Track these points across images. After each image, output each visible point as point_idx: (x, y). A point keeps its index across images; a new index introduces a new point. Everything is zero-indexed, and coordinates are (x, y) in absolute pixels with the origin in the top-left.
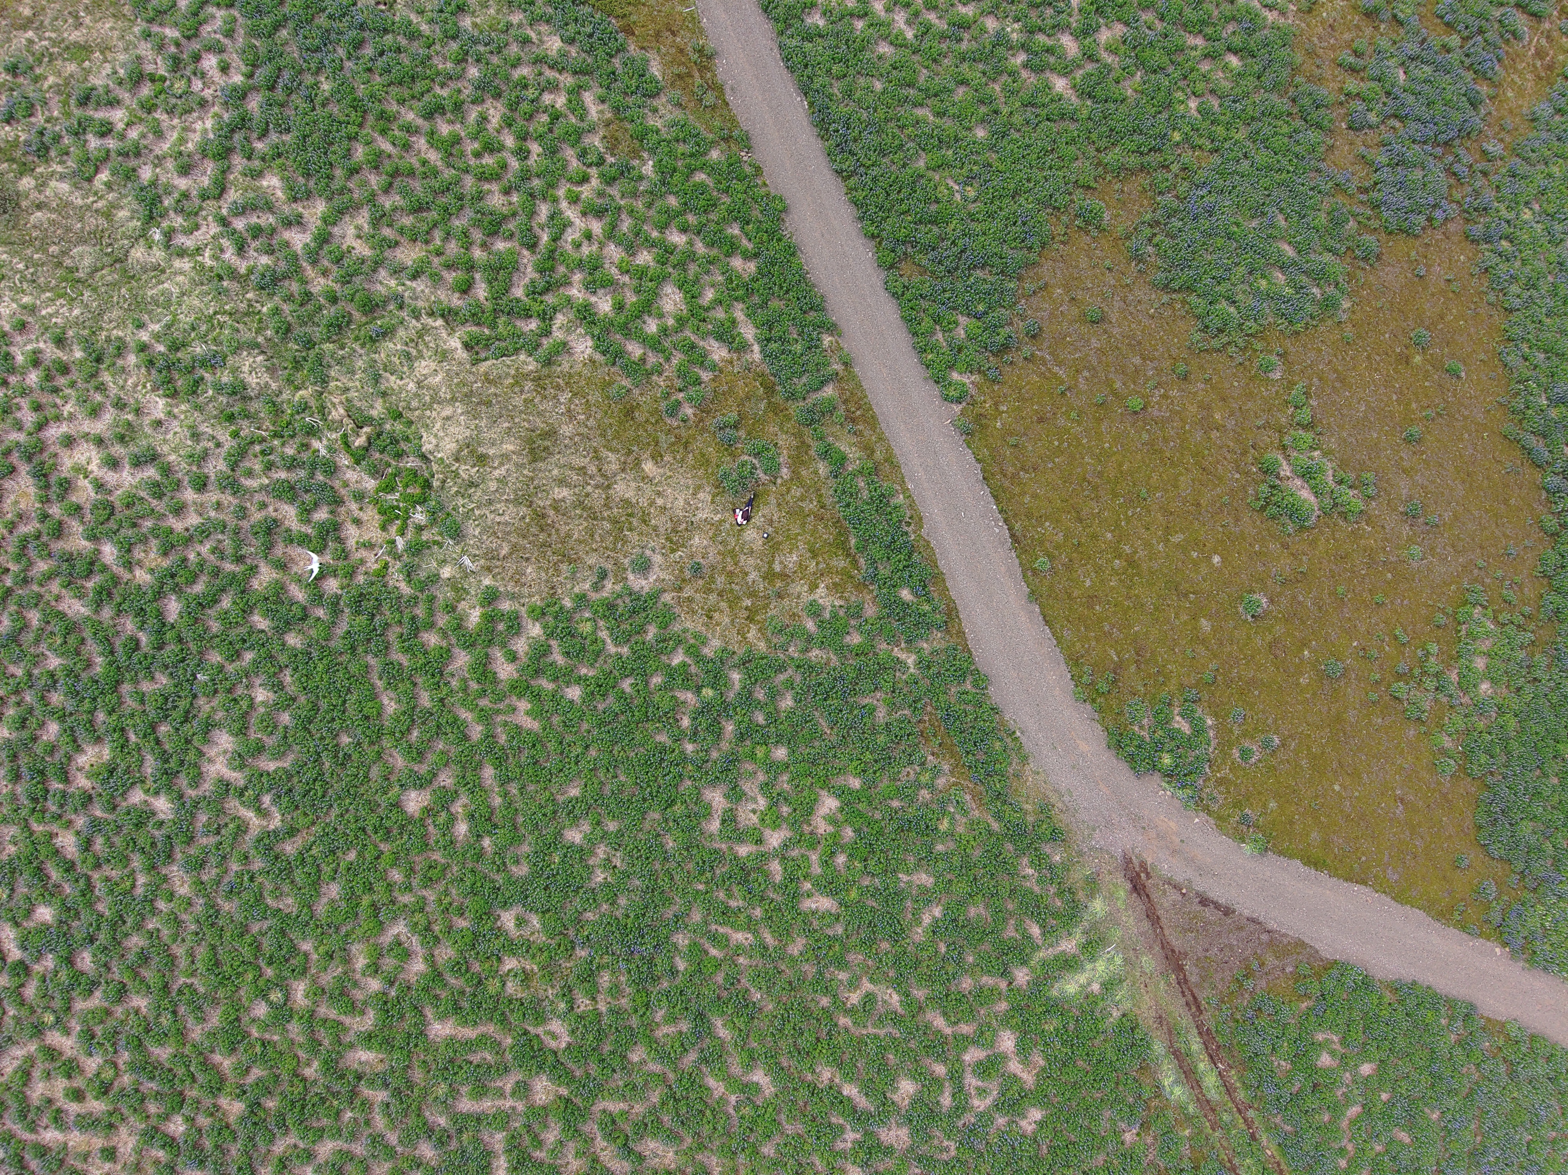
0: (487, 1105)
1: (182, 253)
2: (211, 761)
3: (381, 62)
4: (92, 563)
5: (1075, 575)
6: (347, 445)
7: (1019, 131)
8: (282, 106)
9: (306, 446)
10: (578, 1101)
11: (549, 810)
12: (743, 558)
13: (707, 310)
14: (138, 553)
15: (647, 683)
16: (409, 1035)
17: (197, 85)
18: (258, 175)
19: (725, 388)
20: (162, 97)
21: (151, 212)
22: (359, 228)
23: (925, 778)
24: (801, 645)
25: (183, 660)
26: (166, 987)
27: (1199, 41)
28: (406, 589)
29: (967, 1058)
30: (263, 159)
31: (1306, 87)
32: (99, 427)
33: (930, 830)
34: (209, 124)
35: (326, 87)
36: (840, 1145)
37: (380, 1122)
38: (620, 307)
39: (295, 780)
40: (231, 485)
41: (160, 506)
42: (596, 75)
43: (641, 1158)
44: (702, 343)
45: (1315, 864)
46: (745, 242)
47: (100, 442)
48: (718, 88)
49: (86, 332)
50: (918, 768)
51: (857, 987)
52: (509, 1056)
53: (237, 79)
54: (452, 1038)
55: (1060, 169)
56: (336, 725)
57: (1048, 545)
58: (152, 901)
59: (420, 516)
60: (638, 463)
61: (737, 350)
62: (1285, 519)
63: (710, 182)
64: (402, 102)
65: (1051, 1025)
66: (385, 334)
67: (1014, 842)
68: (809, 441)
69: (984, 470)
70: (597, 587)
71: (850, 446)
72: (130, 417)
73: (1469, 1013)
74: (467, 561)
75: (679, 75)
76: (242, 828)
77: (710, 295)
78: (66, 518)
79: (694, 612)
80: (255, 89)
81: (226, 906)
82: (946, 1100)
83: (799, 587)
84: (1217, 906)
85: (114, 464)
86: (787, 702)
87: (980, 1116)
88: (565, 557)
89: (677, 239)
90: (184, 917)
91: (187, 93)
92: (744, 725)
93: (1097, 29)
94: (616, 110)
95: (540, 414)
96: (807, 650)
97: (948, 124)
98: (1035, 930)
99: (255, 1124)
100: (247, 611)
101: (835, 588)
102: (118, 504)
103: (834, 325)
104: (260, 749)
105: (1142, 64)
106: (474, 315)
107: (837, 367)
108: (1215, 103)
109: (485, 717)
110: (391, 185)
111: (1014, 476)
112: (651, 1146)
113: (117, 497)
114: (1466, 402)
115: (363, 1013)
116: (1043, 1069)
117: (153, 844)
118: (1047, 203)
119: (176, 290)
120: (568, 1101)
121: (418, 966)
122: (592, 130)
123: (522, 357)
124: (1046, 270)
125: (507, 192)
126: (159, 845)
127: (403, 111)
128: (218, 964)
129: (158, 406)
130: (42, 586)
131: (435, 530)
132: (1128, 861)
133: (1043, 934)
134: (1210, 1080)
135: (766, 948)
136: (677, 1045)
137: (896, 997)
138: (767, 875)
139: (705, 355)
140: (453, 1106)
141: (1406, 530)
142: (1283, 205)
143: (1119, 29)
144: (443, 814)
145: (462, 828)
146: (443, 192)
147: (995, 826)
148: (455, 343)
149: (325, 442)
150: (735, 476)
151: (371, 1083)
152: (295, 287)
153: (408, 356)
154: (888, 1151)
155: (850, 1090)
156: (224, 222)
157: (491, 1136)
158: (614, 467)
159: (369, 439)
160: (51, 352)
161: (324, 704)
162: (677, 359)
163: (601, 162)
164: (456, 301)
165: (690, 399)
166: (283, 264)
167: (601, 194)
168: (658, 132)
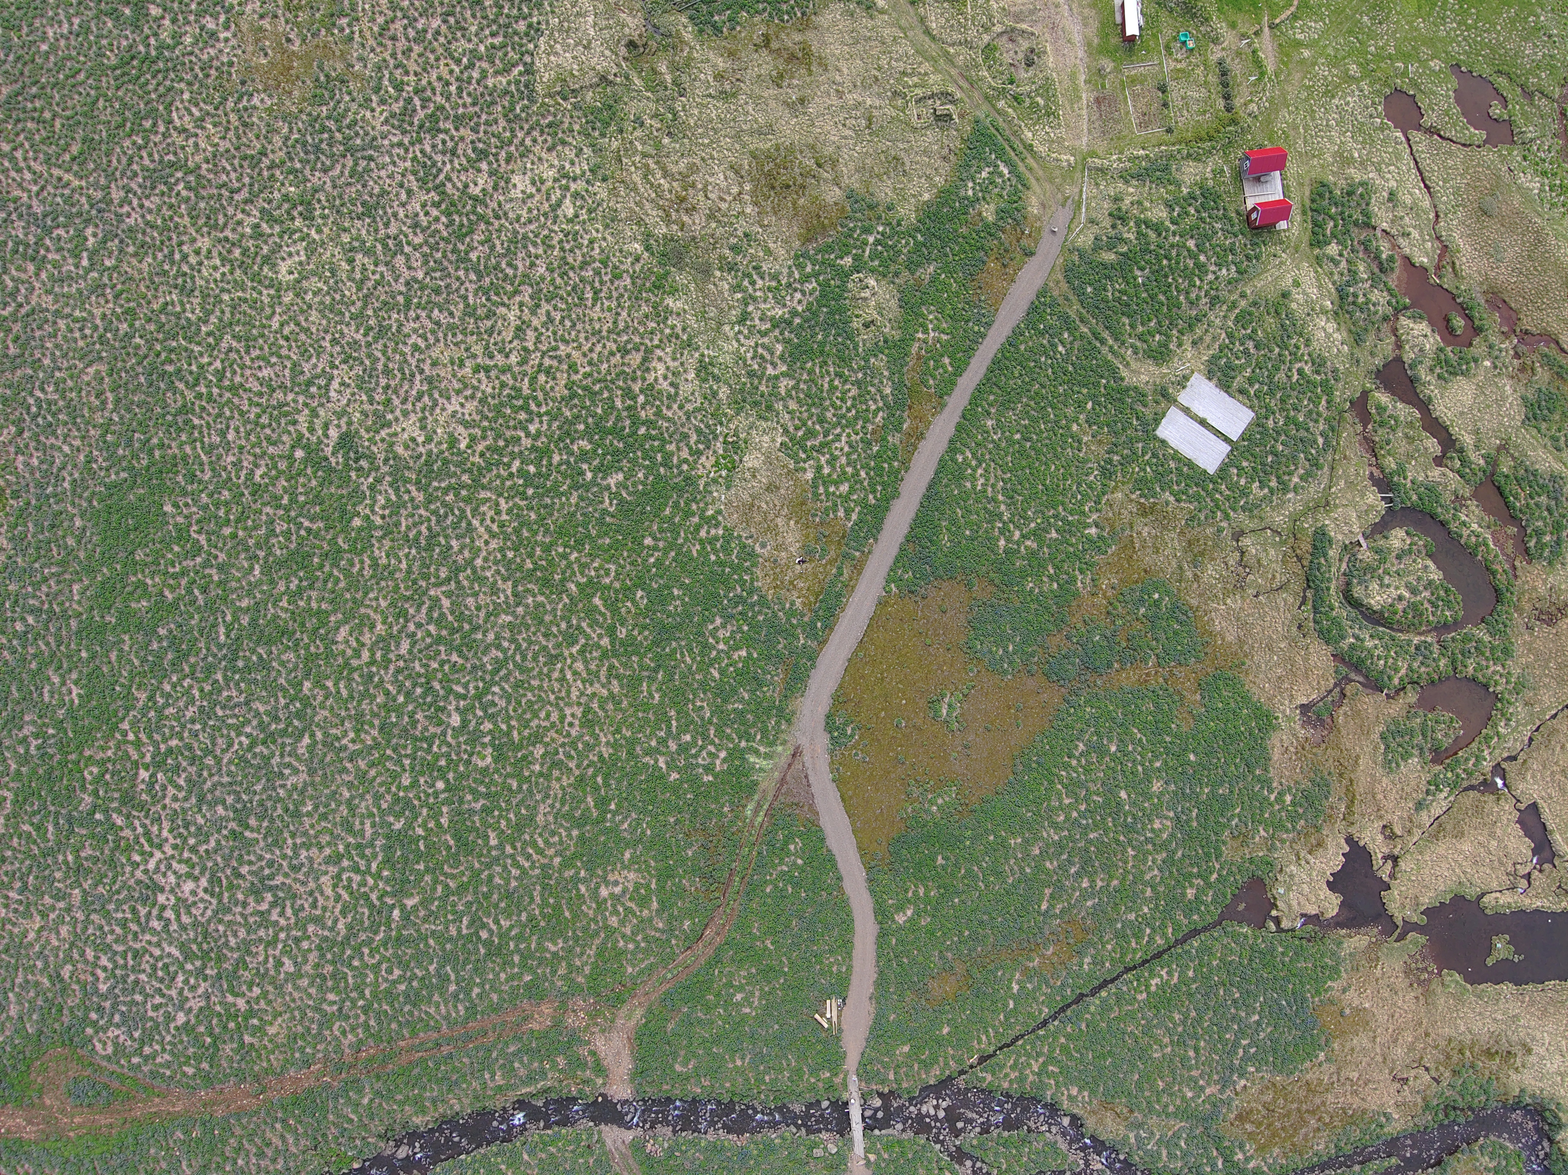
0: (588, 630)
1: (738, 341)
2: (612, 478)
4: (634, 397)
5: (865, 666)
6: (726, 436)
7: (978, 542)
8: (803, 329)
9: (716, 426)
10: (610, 653)
11: (677, 578)
12: (790, 570)
13: (850, 500)
14: (648, 407)
15: (732, 575)
16: (588, 594)
17: (788, 298)
18: (778, 341)
19: (833, 524)
20: (776, 291)
21: (741, 320)
22: (788, 384)
23: (773, 673)
24: (780, 608)
25: (631, 446)
26: (543, 519)
28: (701, 487)
29: (709, 747)
30: (784, 339)
32: (671, 364)
33: (760, 685)
34: (780, 313)
36: (657, 732)
37: (560, 606)
38: (829, 475)
39: (627, 504)
40: (688, 415)
41: (666, 402)
42: (889, 410)
43: (610, 682)
44: (839, 506)
45: (843, 800)
46: (879, 493)
47: (667, 368)
48: (916, 448)
50: (774, 669)
51: (702, 702)
52: (606, 624)
53: (800, 308)
55: (977, 563)
57: (868, 652)
59: (724, 473)
60: (790, 518)
61: (846, 518)
62: (932, 711)
63: (887, 469)
64: (834, 363)
65: (737, 762)
66: (765, 418)
67: (777, 711)
68: (838, 560)
69: (873, 616)
70: (747, 538)
71: (847, 573)
72: (681, 370)
74: (723, 497)
75: (910, 433)
76: (602, 502)
77: (855, 497)
78: (639, 378)
79: (763, 570)
80: (802, 316)
81: (578, 516)
82: (693, 751)
83: (795, 594)
84: (807, 780)
85: (665, 378)
86: (761, 618)
87: (697, 763)
88: (747, 522)
89: (863, 474)
90: (566, 507)
91: (784, 297)
92: (745, 611)
93: (1028, 539)
94: (884, 425)
95: (780, 480)
96: (780, 610)
97: (962, 521)
98: (758, 737)
99: (530, 574)
100: (659, 451)
101: (804, 603)
102: (656, 389)
104: (626, 488)
105: (1030, 560)
106: (792, 437)
107: (866, 550)
108: (1037, 590)
109: (686, 539)
110: (808, 382)
111: (879, 626)
112: (615, 682)
113: (657, 387)
115: (583, 577)
116: (724, 769)
117: (577, 482)
118: (963, 568)
119: (726, 349)
120: (608, 650)
121: (607, 581)
122: (872, 423)
123: (792, 461)
124: (944, 585)
125: (834, 415)
126: (578, 484)
127: (831, 365)
128: (562, 527)
129: (691, 375)
130: (616, 388)
131: (724, 481)
132: (799, 747)
133: (760, 739)
134: (759, 819)
135: (691, 669)
136: (646, 667)
137: (708, 714)
138: (711, 652)
139: (837, 510)
140: (580, 622)
141: (959, 748)
143: (1035, 545)
144: (651, 551)
145: (652, 560)
146: (818, 398)
147: (777, 703)
148: (779, 440)
149: (721, 429)
150: (811, 548)
151: (568, 595)
152: (756, 382)
153: (765, 431)
154: (667, 746)
155: (674, 723)
156: (757, 345)
157: (581, 638)
158: (784, 513)
159: (733, 440)
160: (679, 329)
161: (652, 494)
162: (829, 504)
163: (865, 433)
164: (791, 429)
165: (821, 517)
166: (759, 373)
167: (857, 442)
168: (888, 441)
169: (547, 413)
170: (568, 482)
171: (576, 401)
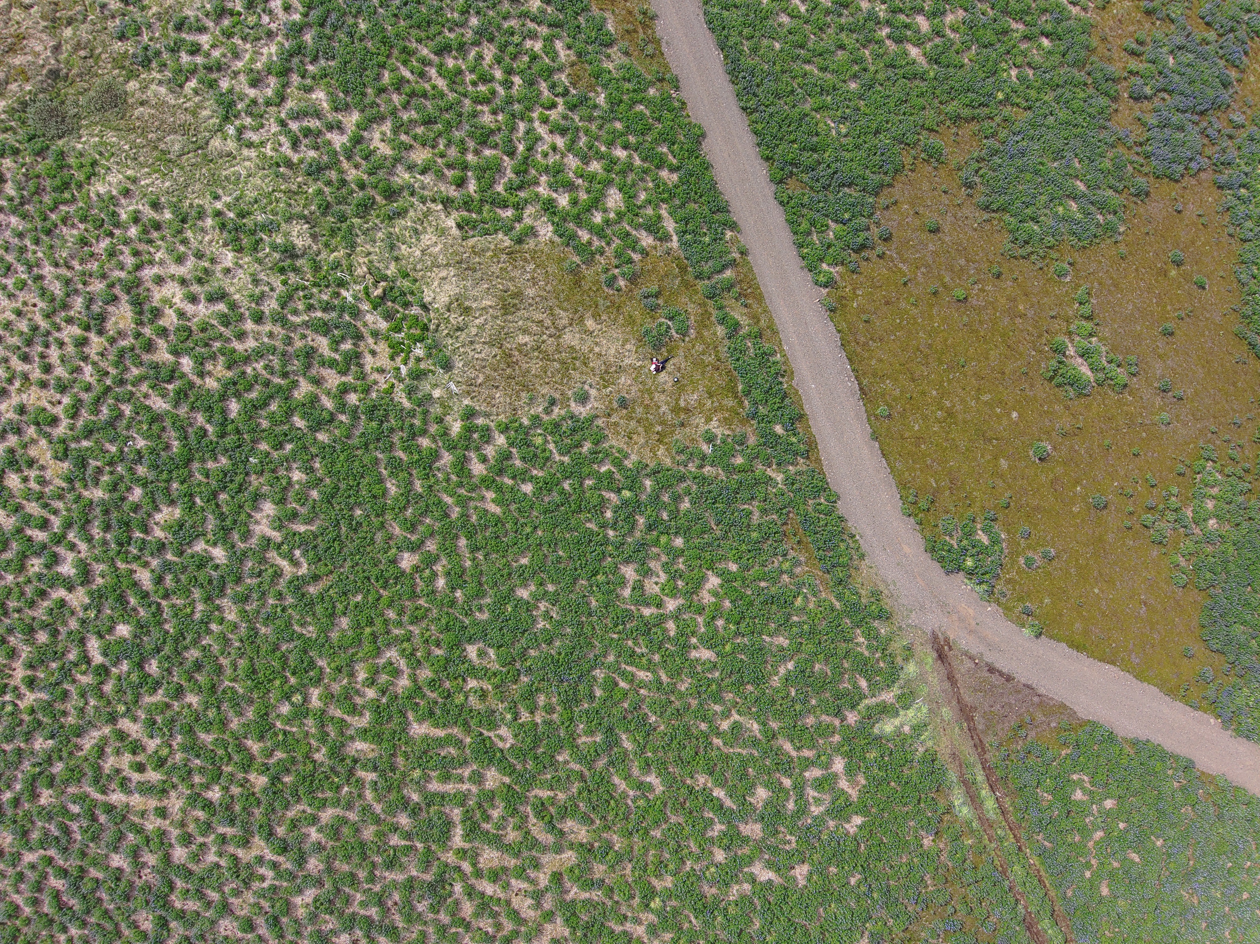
0: (450, 788)
1: (250, 145)
2: (257, 523)
3: (405, 10)
4: (173, 371)
5: (907, 421)
6: (367, 294)
7: (882, 85)
8: (329, 39)
9: (338, 294)
10: (517, 788)
11: (505, 572)
12: (657, 395)
13: (639, 207)
14: (209, 367)
15: (581, 485)
16: (395, 732)
17: (266, 19)
18: (309, 90)
19: (650, 267)
20: (239, 27)
21: (227, 112)
22: (384, 134)
23: (786, 566)
24: (698, 462)
25: (240, 446)
26: (213, 688)
27: (1021, 27)
28: (407, 404)
29: (807, 774)
30: (314, 78)
31: (1098, 65)
32: (183, 271)
33: (788, 603)
34: (274, 49)
35: (363, 26)
36: (710, 834)
37: (369, 794)
38: (574, 202)
39: (320, 539)
40: (280, 319)
41: (227, 332)
42: (566, 27)
43: (562, 833)
44: (634, 232)
45: (1077, 646)
46: (670, 157)
47: (183, 282)
48: (657, 42)
49: (175, 199)
50: (781, 559)
51: (728, 717)
52: (468, 751)
53: (297, 17)
54: (426, 737)
55: (912, 114)
56: (352, 500)
57: (887, 397)
58: (207, 623)
59: (419, 351)
60: (582, 319)
61: (660, 240)
62: (1068, 387)
63: (648, 113)
64: (419, 41)
65: (872, 755)
66: (399, 214)
67: (850, 617)
68: (711, 310)
69: (842, 339)
70: (548, 411)
71: (742, 315)
72: (207, 264)
73: (1189, 766)
74: (453, 386)
75: (627, 31)
76: (278, 573)
77: (643, 196)
78: (154, 337)
79: (619, 433)
80: (309, 25)
81: (263, 630)
82: (791, 805)
83: (698, 419)
84: (1001, 674)
85: (193, 299)
87: (815, 818)
88: (526, 387)
89: (620, 154)
90: (230, 636)
91: (258, 25)
92: (652, 518)
93: (943, 13)
94: (579, 55)
95: (512, 279)
96: (701, 467)
97: (828, 76)
98: (863, 683)
99: (275, 793)
100: (289, 413)
101: (726, 422)
102: (194, 328)
103: (735, 223)
104: (294, 515)
105: (977, 40)
106: (465, 203)
107: (736, 255)
108: (1030, 72)
109: (462, 502)
110: (408, 103)
111: (865, 344)
112: (569, 824)
113: (194, 324)
114: (1208, 307)
115: (361, 715)
116: (864, 786)
117: (210, 582)
118: (900, 140)
119: (244, 173)
120: (509, 786)
121: (404, 682)
122: (560, 70)
123: (500, 235)
124: (897, 192)
125: (494, 113)
126: (215, 582)
127: (420, 48)
128: (254, 672)
129: (228, 258)
130: (134, 386)
131: (430, 362)
132: (935, 637)
133: (869, 686)
134: (990, 804)
135: (661, 683)
136: (592, 750)
137: (756, 726)
138: (666, 630)
139: (636, 241)
140: (425, 787)
141: (1158, 401)
142: (1078, 151)
143: (961, 13)
144: (427, 571)
145: (441, 582)
146: (447, 110)
147: (838, 605)
148: (451, 223)
149: (351, 292)
150: (655, 333)
151: (364, 767)
152: (333, 175)
153: (416, 231)
154: (746, 840)
155: (719, 793)
156: (283, 124)
157: (451, 811)
158: (565, 322)
159: (384, 291)
160: (148, 213)
161: (343, 486)
162: (616, 243)
163: (566, 93)
164: (452, 192)
165: (623, 275)
166: (325, 158)
167: (565, 118)
168: (610, 72)
169: (68, 525)
170: (197, 594)
171: (93, 463)
